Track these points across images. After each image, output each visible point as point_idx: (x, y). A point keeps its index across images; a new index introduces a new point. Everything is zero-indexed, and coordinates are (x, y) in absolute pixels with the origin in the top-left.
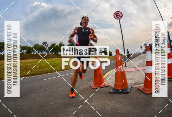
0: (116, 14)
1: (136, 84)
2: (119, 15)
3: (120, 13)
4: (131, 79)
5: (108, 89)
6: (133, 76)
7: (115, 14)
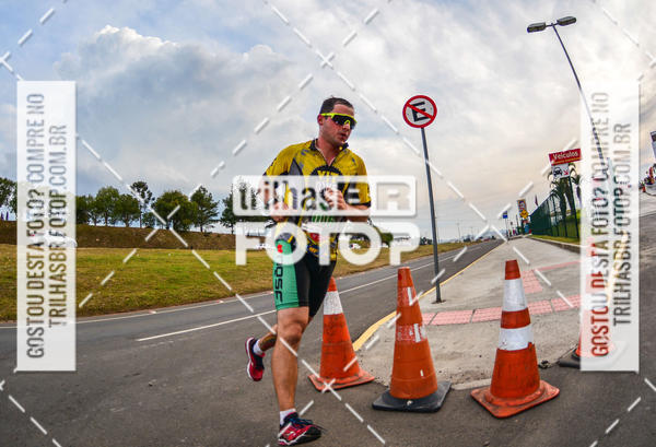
0: (413, 107)
1: (467, 375)
2: (423, 111)
3: (426, 101)
4: (453, 356)
5: (368, 393)
6: (458, 345)
7: (410, 106)
